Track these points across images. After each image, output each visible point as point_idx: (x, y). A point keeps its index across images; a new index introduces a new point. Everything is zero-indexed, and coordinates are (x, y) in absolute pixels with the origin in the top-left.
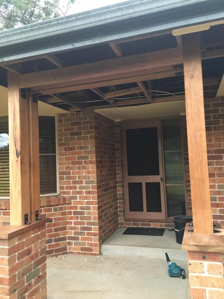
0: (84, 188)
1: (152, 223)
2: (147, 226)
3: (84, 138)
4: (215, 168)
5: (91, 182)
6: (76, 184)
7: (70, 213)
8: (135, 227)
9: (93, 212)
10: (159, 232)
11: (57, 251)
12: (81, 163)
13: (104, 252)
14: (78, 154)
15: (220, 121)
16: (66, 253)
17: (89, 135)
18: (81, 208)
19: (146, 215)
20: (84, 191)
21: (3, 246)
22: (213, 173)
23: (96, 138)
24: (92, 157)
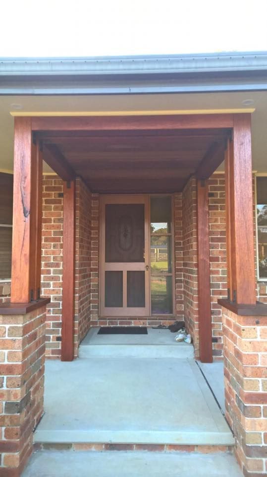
0: (60, 272)
1: (133, 321)
2: (127, 324)
4: (220, 252)
6: (49, 267)
8: (112, 326)
10: (143, 331)
12: (58, 240)
13: (83, 354)
14: (55, 229)
19: (125, 311)
20: (61, 276)
21: (15, 324)
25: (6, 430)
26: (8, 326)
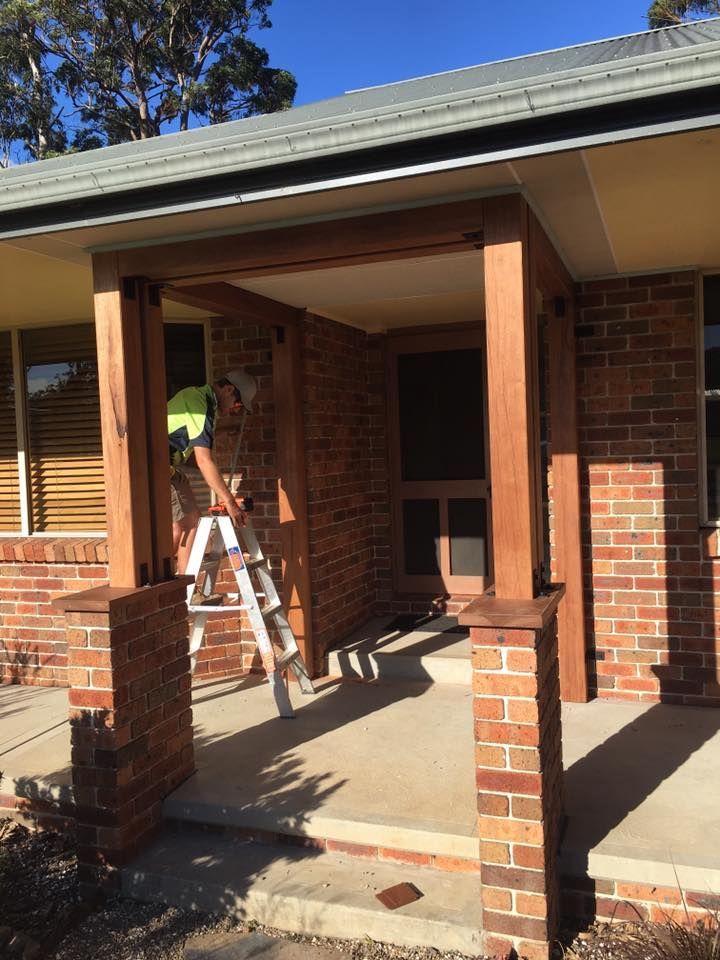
6: (260, 500)
11: (216, 665)
14: (265, 425)
15: (625, 339)
21: (99, 626)
25: (99, 791)
26: (89, 629)
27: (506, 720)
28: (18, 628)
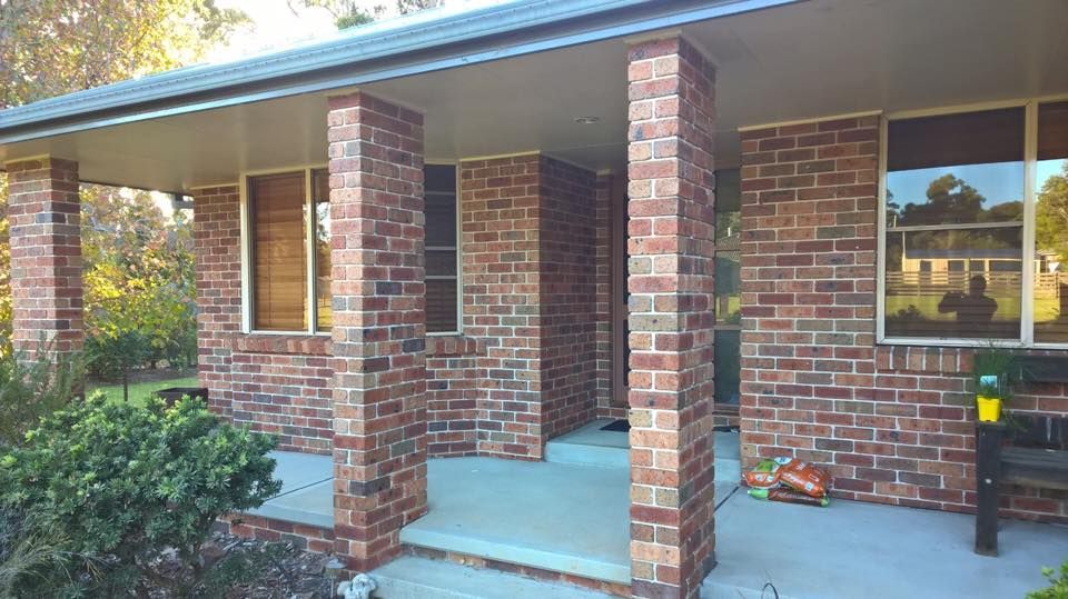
0: (512, 321)
3: (516, 214)
5: (529, 310)
7: (484, 373)
9: (531, 373)
11: (455, 447)
12: (507, 268)
13: (551, 457)
14: (502, 250)
15: (813, 177)
16: (475, 454)
17: (526, 208)
18: (507, 364)
20: (513, 327)
22: (789, 295)
23: (542, 214)
24: (532, 256)
25: (352, 514)
26: (349, 390)
27: (654, 467)
28: (303, 407)
